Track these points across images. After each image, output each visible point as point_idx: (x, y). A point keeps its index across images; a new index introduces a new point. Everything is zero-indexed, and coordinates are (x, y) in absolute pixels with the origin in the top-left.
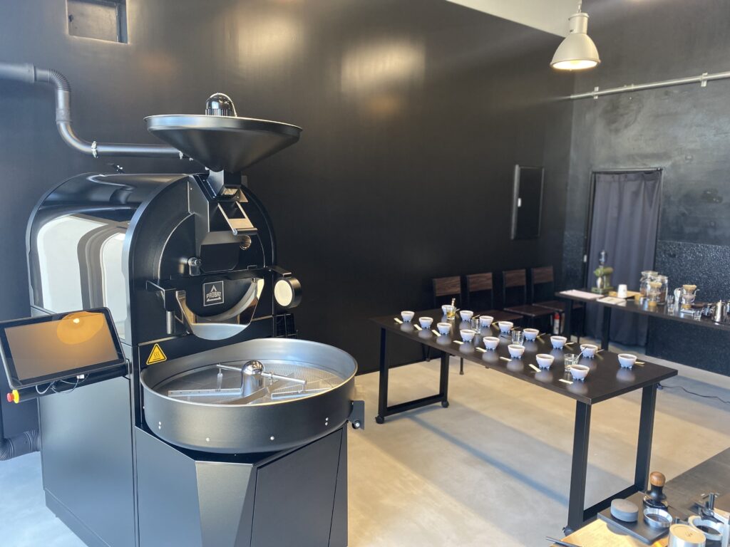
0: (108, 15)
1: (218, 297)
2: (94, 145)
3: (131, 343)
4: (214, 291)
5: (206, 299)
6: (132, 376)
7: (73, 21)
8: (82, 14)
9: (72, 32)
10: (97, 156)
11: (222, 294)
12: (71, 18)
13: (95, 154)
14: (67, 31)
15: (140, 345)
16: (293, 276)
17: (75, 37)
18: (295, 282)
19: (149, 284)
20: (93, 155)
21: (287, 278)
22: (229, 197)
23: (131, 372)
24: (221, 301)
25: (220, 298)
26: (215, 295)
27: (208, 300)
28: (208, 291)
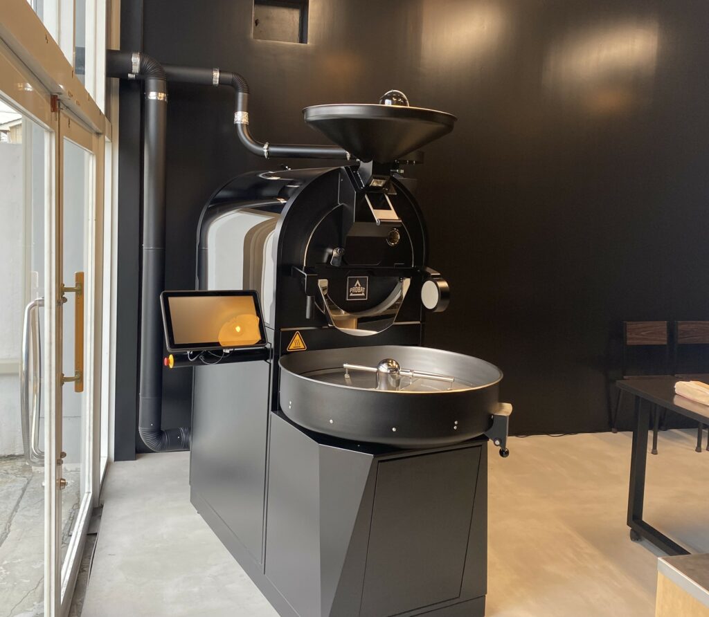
0: (290, 17)
1: (361, 293)
2: (266, 146)
3: (274, 328)
4: (358, 286)
5: (349, 293)
6: (272, 362)
7: (259, 25)
8: (267, 18)
9: (256, 36)
10: (268, 156)
11: (365, 290)
12: (257, 23)
13: (266, 155)
14: (252, 35)
15: (282, 330)
16: (442, 278)
17: (259, 40)
18: (444, 284)
19: (294, 269)
20: (264, 156)
21: (435, 279)
22: (377, 188)
23: (272, 358)
24: (364, 297)
25: (363, 294)
26: (358, 290)
27: (351, 295)
28: (352, 285)
